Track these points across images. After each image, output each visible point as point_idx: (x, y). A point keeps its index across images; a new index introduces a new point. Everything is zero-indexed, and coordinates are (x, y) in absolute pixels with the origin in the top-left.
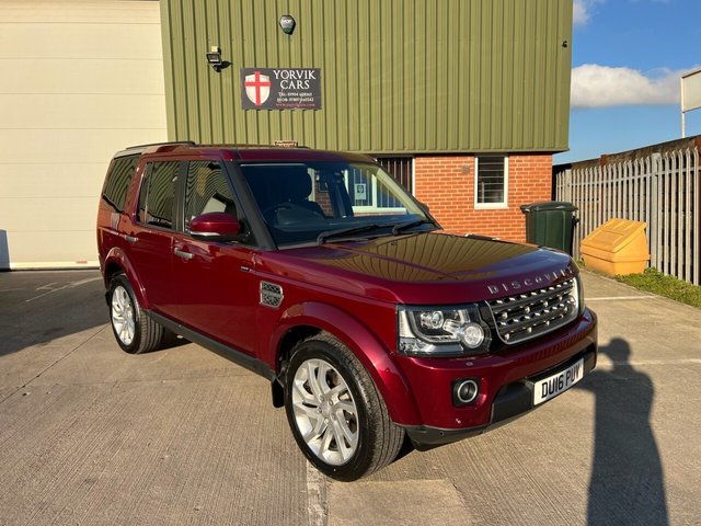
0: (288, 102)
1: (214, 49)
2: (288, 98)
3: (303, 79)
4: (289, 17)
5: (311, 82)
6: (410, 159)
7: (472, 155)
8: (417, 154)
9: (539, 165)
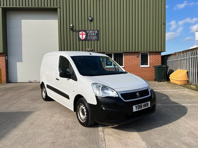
0: (90, 39)
1: (71, 25)
2: (90, 38)
3: (94, 33)
4: (91, 17)
5: (96, 33)
6: (123, 53)
7: (139, 52)
8: (124, 52)
9: (157, 55)
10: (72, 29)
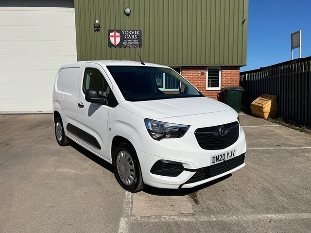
0: (128, 44)
3: (134, 35)
4: (128, 8)
6: (180, 68)
7: (205, 67)
8: (182, 67)
9: (234, 71)
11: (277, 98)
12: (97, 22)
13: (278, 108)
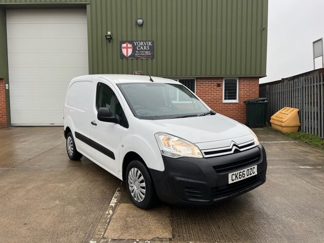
2: (140, 53)
3: (146, 46)
4: (141, 19)
5: (150, 46)
6: (194, 80)
7: (222, 78)
8: (197, 78)
9: (253, 83)
10: (110, 39)
11: (298, 112)
12: (109, 33)
13: (300, 123)
